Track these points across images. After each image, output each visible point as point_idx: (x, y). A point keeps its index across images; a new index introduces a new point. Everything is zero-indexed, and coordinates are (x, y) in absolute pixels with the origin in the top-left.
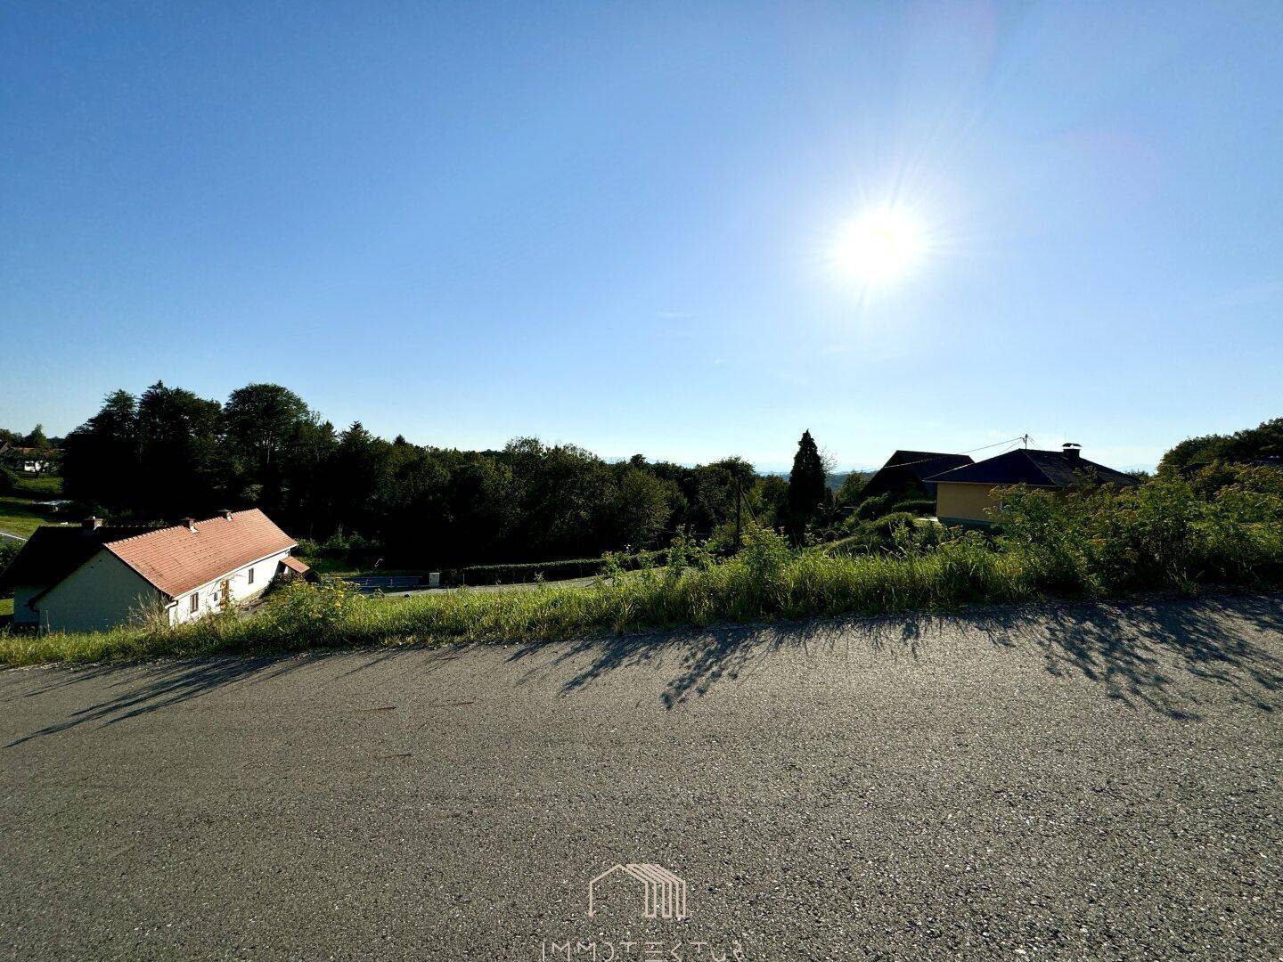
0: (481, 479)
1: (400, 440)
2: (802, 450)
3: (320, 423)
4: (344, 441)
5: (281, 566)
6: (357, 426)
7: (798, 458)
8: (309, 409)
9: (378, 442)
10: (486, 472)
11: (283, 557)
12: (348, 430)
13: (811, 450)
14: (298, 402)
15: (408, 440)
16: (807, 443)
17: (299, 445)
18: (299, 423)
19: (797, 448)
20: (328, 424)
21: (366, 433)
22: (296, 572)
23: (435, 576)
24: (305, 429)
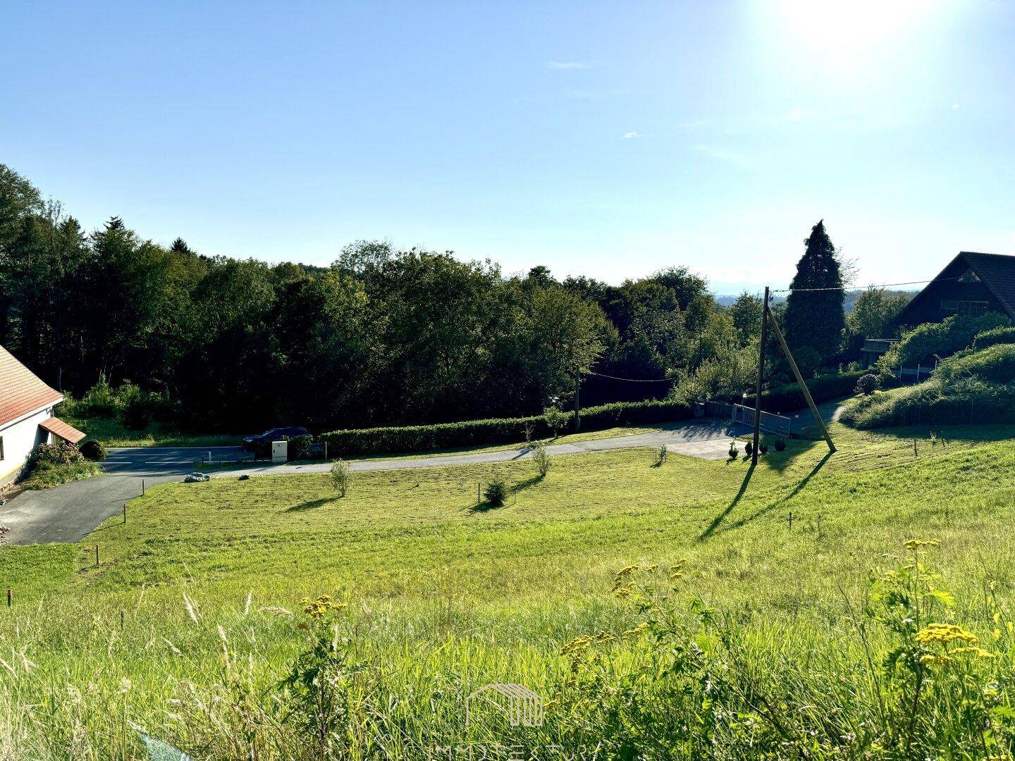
0: (322, 300)
1: (179, 247)
2: (808, 252)
3: (58, 221)
4: (98, 246)
5: (43, 432)
6: (116, 225)
7: (803, 265)
8: (43, 197)
9: (148, 249)
10: (328, 290)
11: (44, 418)
12: (103, 230)
13: (823, 253)
14: (25, 187)
15: (191, 246)
16: (818, 241)
17: (32, 251)
18: (29, 220)
19: (802, 250)
20: (71, 220)
21: (130, 234)
22: (68, 442)
23: (280, 447)
24: (39, 227)
